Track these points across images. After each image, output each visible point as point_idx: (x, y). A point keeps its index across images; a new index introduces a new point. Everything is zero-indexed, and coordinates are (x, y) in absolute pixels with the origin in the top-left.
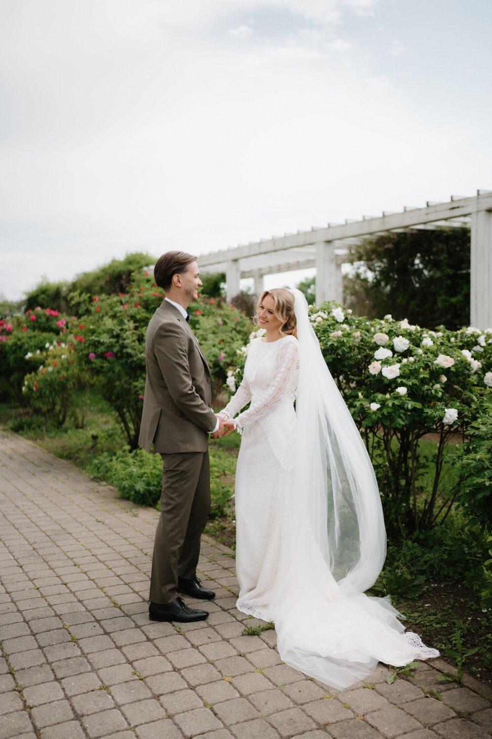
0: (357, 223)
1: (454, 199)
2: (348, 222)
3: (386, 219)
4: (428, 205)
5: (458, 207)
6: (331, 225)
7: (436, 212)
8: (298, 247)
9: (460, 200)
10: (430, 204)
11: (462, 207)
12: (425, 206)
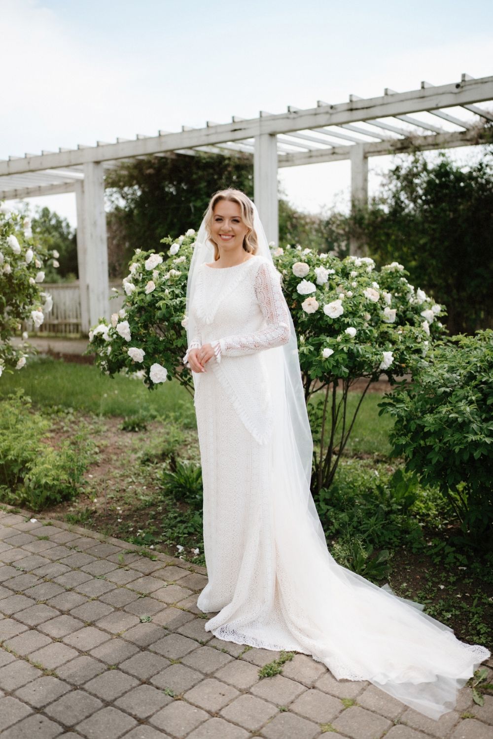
0: (130, 142)
1: (236, 120)
2: (120, 141)
3: (163, 139)
4: (208, 126)
5: (240, 129)
6: (100, 144)
7: (216, 133)
8: (52, 168)
9: (241, 122)
10: (210, 125)
11: (245, 129)
12: (205, 126)
